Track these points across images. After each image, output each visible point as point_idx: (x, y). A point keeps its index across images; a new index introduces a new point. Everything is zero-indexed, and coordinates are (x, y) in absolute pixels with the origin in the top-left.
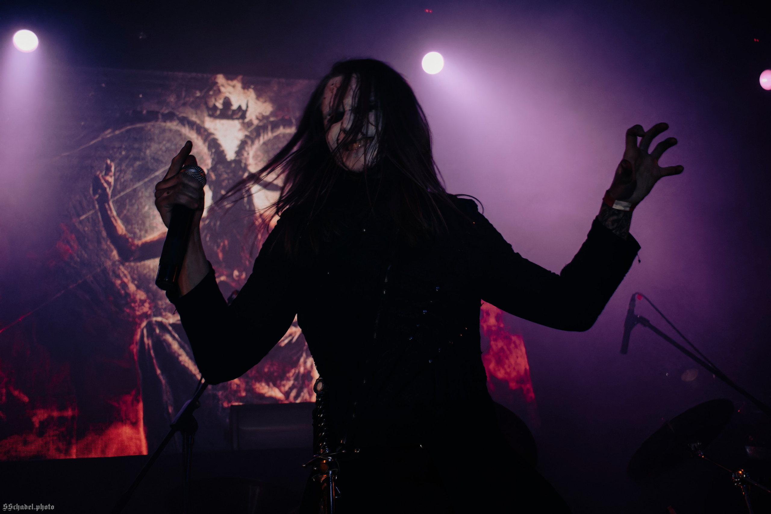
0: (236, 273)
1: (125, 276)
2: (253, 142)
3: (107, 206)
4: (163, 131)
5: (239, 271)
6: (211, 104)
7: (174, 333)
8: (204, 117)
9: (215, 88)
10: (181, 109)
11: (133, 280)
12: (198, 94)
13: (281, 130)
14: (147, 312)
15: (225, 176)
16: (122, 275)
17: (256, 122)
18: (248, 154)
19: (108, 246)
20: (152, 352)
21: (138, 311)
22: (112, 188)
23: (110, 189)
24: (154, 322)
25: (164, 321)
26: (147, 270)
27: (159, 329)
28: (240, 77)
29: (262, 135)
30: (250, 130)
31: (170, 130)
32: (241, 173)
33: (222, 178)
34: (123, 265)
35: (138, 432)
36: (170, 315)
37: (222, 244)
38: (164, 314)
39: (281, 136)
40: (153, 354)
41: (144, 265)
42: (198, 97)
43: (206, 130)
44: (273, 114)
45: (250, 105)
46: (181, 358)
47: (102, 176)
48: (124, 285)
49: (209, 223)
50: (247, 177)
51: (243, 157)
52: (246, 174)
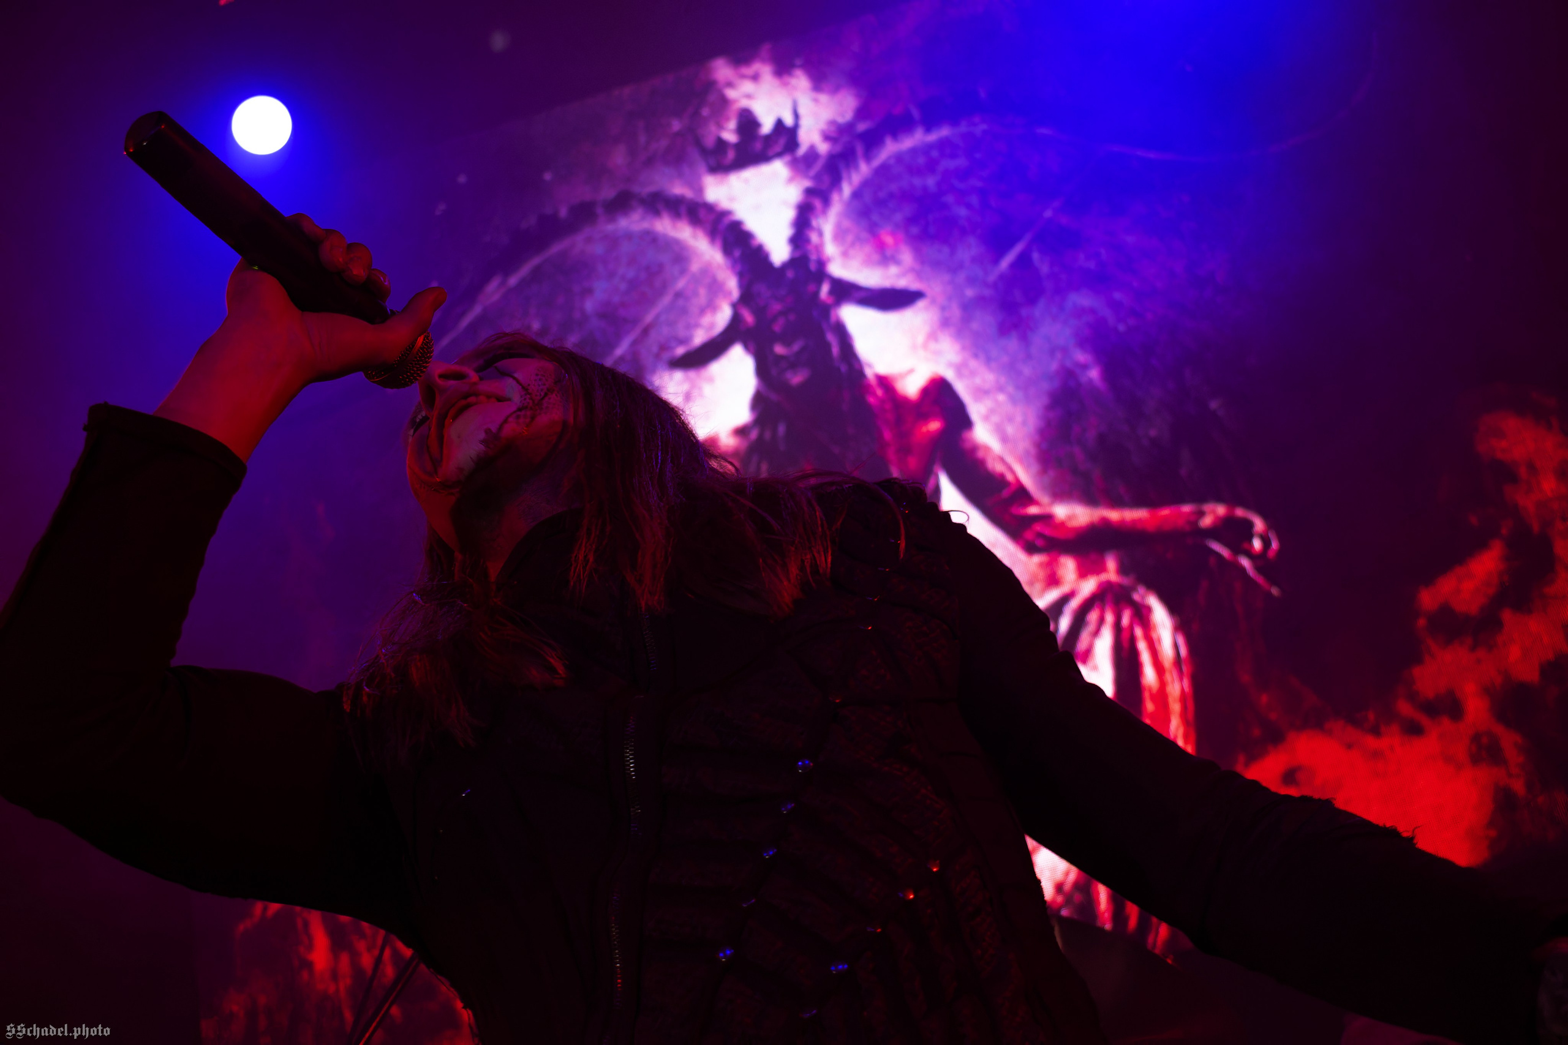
2: (826, 202)
4: (613, 241)
6: (709, 142)
8: (700, 178)
9: (712, 98)
10: (643, 177)
12: (676, 125)
13: (890, 149)
15: (776, 307)
17: (823, 148)
18: (821, 234)
28: (766, 50)
29: (844, 175)
30: (813, 172)
31: (629, 236)
32: (811, 287)
33: (770, 315)
39: (892, 162)
42: (677, 134)
43: (710, 208)
44: (861, 113)
45: (802, 111)
49: (760, 438)
50: (832, 292)
51: (810, 248)
52: (825, 289)
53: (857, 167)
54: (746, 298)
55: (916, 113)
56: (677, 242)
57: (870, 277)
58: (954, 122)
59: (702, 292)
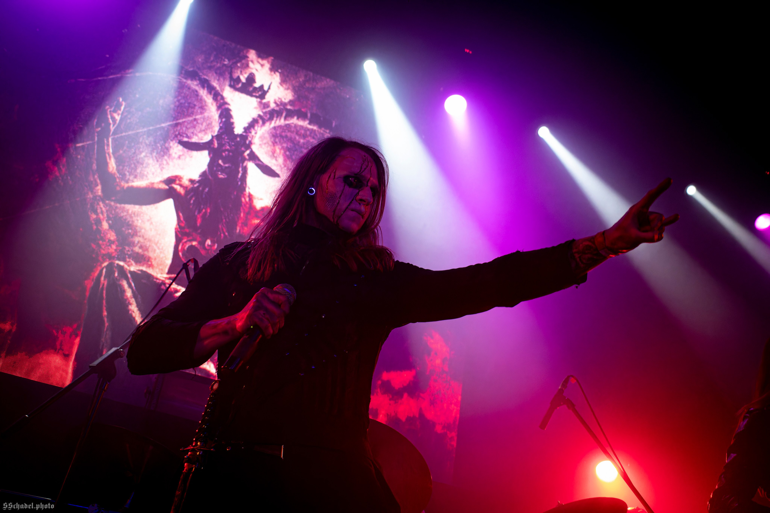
0: (209, 242)
1: (102, 212)
2: (264, 123)
3: (106, 142)
5: (211, 242)
6: (235, 75)
7: (131, 281)
8: (225, 85)
9: (244, 61)
10: (205, 71)
11: (109, 218)
12: (226, 62)
13: (294, 121)
14: (112, 253)
15: (228, 147)
16: (99, 211)
18: (256, 133)
19: (95, 180)
20: (105, 292)
21: (104, 250)
22: (115, 126)
23: (114, 125)
24: (115, 265)
25: (126, 266)
26: (125, 214)
27: (118, 274)
28: (271, 58)
31: (189, 88)
33: (224, 148)
34: (104, 202)
35: (67, 365)
36: (133, 262)
37: (204, 211)
38: (128, 260)
40: (104, 295)
41: (124, 208)
42: (225, 65)
43: (223, 98)
44: (291, 102)
45: (271, 87)
46: (130, 307)
47: (110, 111)
48: (99, 222)
49: (198, 187)
50: (248, 155)
51: (250, 135)
52: (248, 152)
53: (280, 119)
54: (218, 137)
55: (309, 115)
56: (205, 102)
57: (266, 159)
58: (320, 127)
59: (205, 124)
